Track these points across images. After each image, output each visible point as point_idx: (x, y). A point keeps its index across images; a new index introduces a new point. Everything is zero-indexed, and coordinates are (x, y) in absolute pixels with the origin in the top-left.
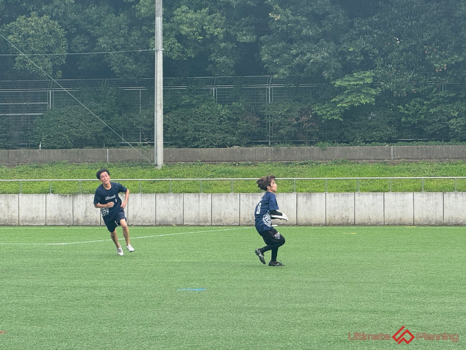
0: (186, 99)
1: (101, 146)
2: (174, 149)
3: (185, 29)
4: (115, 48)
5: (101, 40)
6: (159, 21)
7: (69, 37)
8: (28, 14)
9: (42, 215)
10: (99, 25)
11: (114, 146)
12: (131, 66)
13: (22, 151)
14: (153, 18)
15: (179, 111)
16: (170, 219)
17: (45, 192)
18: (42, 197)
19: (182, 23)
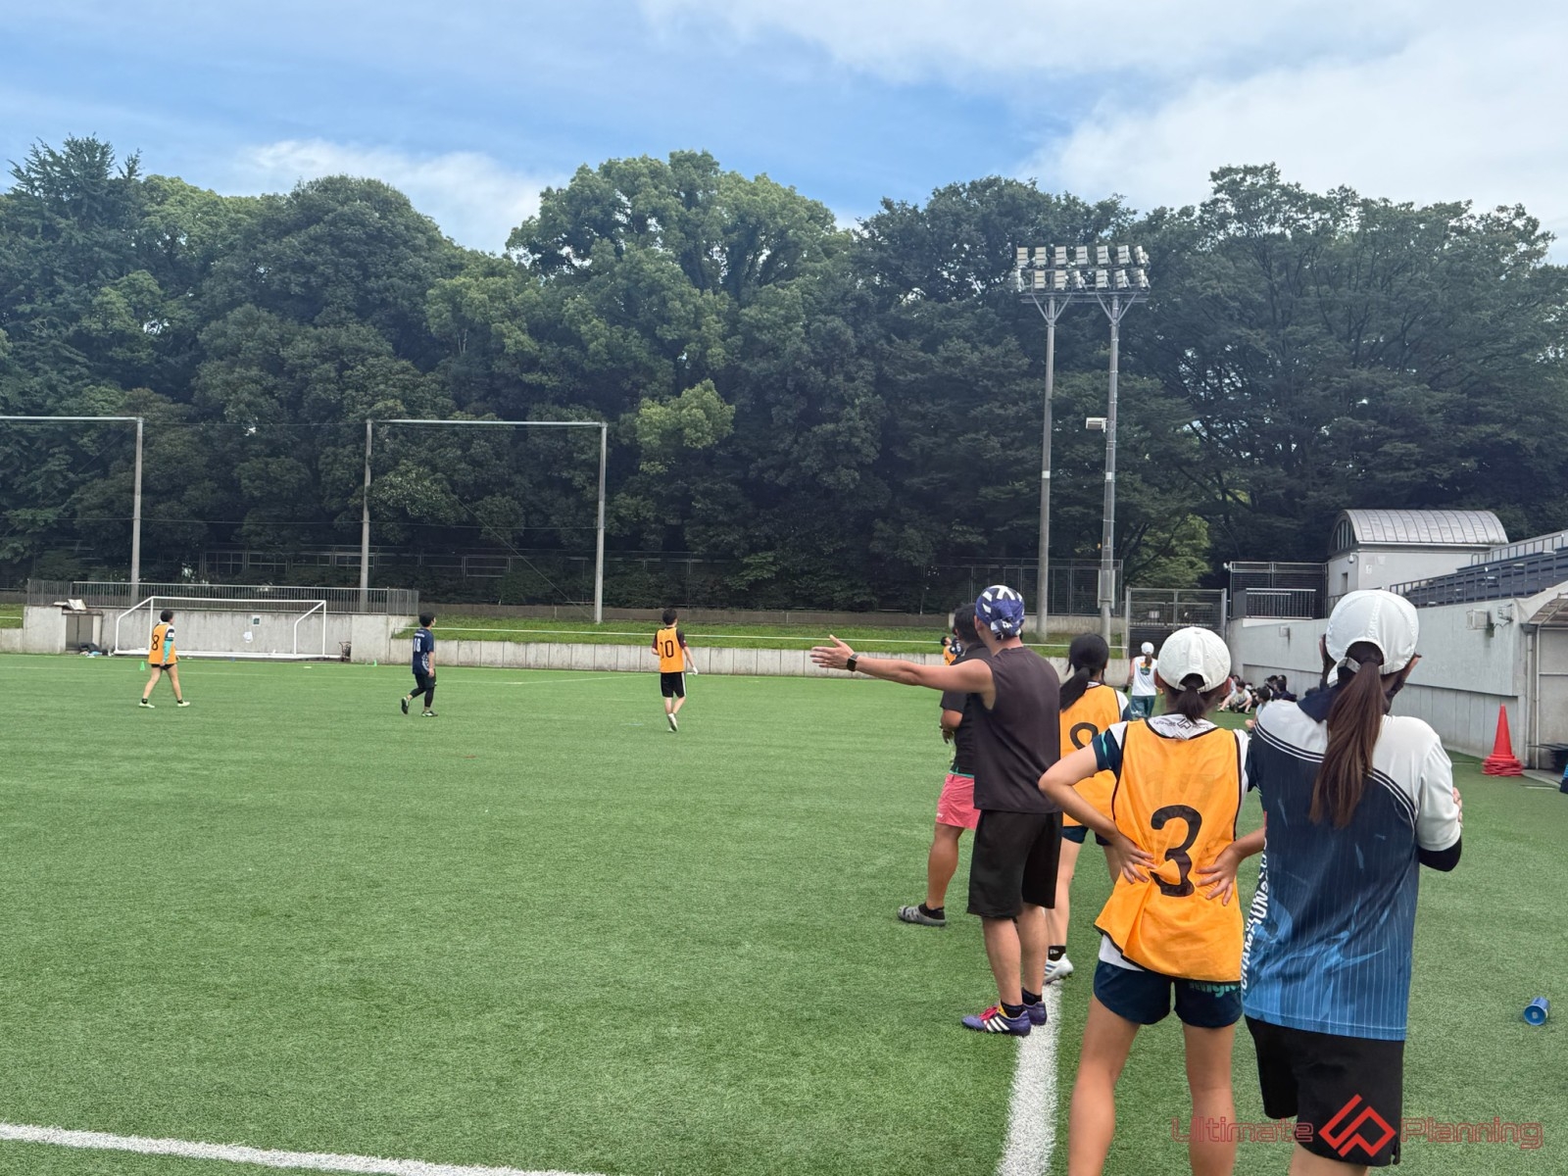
0: (621, 568)
1: (550, 604)
2: (610, 608)
3: (623, 512)
4: (565, 524)
5: (553, 518)
6: (602, 504)
7: (527, 514)
8: (493, 494)
9: (499, 659)
10: (552, 505)
11: (561, 604)
12: (577, 540)
13: (484, 606)
14: (596, 502)
15: (616, 578)
16: (606, 666)
17: (503, 640)
18: (501, 644)
19: (621, 506)
